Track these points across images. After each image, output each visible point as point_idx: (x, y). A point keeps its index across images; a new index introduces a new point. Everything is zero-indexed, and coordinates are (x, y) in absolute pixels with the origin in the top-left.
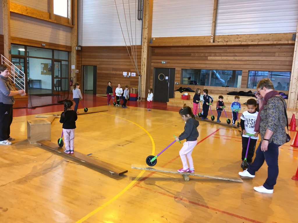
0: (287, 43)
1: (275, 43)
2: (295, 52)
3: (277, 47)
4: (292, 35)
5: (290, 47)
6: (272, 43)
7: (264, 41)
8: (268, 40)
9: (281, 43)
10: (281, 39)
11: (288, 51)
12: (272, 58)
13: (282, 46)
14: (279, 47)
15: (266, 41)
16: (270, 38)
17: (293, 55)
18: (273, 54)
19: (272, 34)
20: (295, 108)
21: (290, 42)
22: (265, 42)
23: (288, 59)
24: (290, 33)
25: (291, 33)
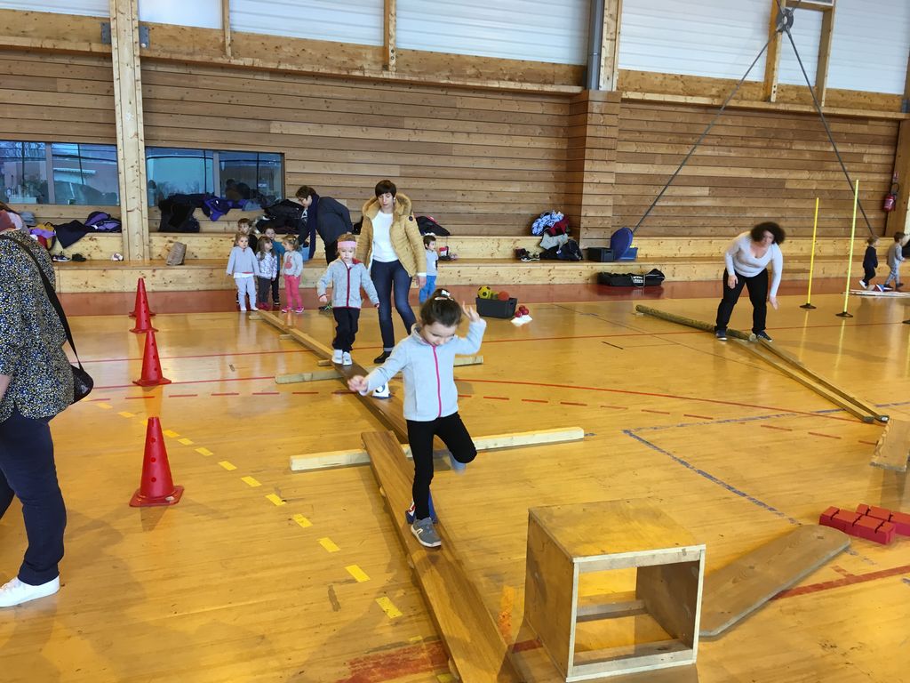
0: (88, 50)
1: (48, 44)
2: (116, 84)
3: (58, 60)
4: (99, 27)
5: (100, 64)
6: (39, 46)
7: (11, 35)
8: (24, 34)
9: (68, 48)
10: (67, 33)
11: (96, 78)
12: (48, 99)
13: (73, 58)
14: (66, 61)
15: (17, 36)
16: (29, 28)
17: (113, 91)
18: (49, 83)
19: (32, 12)
20: (147, 258)
21: (96, 48)
22: (12, 38)
23: (100, 103)
24: (91, 17)
25: (95, 18)
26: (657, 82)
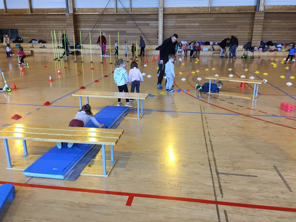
26: (86, 10)
